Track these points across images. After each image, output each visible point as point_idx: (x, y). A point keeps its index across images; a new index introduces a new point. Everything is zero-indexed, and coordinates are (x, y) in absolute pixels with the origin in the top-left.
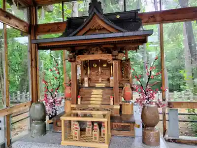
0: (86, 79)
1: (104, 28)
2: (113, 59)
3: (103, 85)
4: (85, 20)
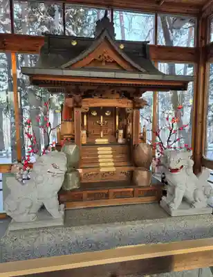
3: (105, 141)
4: (74, 43)
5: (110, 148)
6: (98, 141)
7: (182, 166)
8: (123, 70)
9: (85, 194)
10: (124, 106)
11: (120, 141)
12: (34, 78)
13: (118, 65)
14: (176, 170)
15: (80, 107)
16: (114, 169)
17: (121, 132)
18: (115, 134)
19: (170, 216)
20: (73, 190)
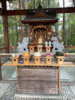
0: (35, 35)
1: (43, 16)
2: (47, 27)
3: (42, 37)
4: (34, 12)
5: (42, 39)
6: (40, 37)
7: (54, 40)
8: (45, 18)
10: (44, 27)
11: (45, 37)
12: (23, 22)
13: (44, 17)
14: (53, 41)
15: (33, 28)
16: (42, 43)
17: (45, 34)
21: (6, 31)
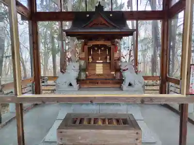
1: (104, 24)
2: (112, 45)
3: (102, 61)
4: (88, 16)
6: (98, 61)
9: (88, 82)
11: (108, 61)
15: (87, 45)
16: (102, 73)
17: (108, 57)
18: (106, 58)
19: (122, 90)
20: (83, 80)
21: (33, 48)
